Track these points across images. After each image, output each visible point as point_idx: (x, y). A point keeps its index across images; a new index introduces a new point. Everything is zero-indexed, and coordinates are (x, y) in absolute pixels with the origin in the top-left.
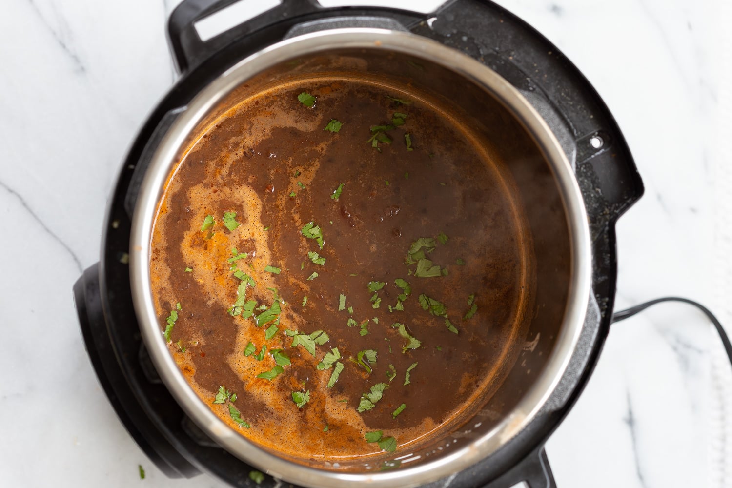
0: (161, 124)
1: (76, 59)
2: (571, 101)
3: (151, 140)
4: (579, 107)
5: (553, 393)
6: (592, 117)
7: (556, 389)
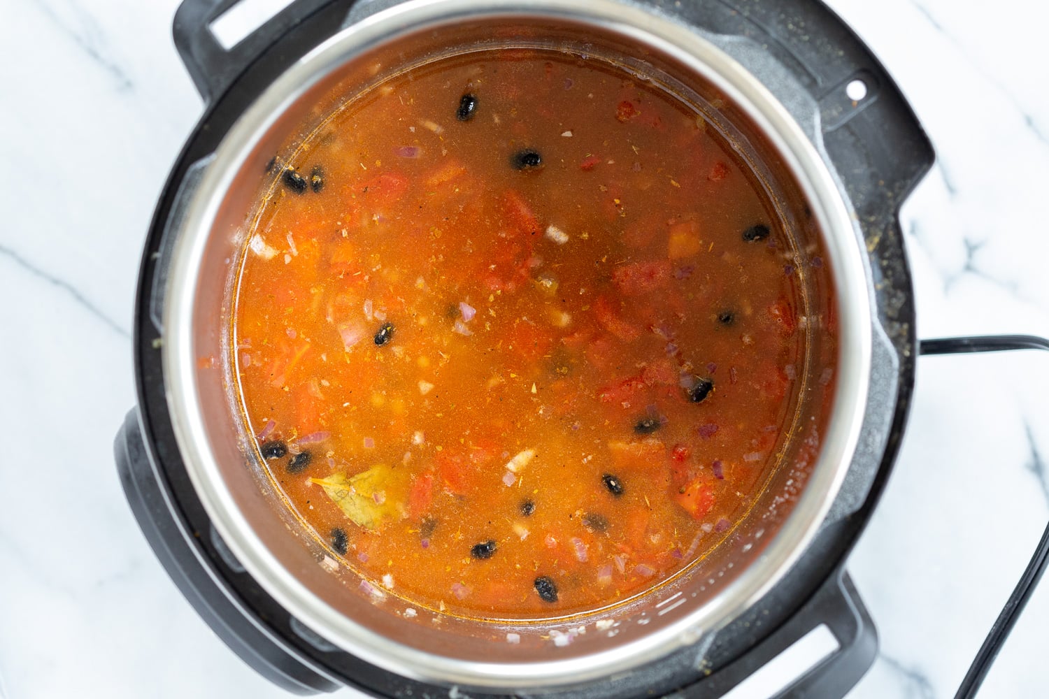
0: (182, 187)
1: (116, 71)
2: (805, 35)
3: (172, 214)
4: (818, 42)
5: (842, 488)
6: (841, 53)
7: (846, 481)
